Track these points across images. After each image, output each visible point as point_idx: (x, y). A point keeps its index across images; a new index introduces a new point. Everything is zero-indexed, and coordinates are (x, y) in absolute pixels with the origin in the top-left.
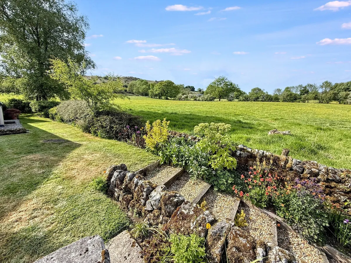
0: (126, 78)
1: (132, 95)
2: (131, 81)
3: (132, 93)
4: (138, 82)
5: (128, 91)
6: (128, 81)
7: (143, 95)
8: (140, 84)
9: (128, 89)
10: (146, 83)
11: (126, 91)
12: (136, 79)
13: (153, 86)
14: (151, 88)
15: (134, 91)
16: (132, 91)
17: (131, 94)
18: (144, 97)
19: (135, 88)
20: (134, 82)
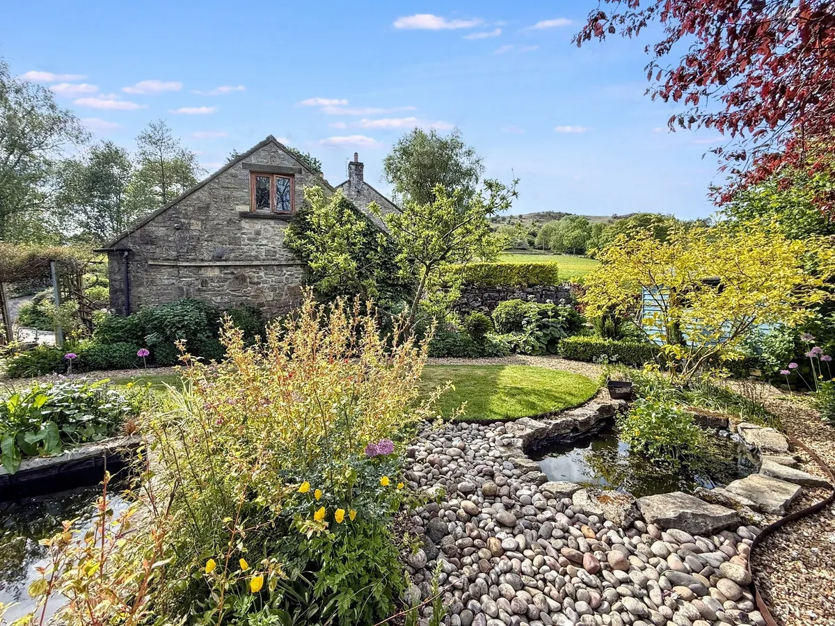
0: (538, 215)
1: (546, 252)
2: (548, 220)
3: (545, 249)
4: (563, 223)
5: (536, 243)
6: (541, 222)
7: (571, 253)
8: (568, 227)
9: (536, 240)
10: (583, 223)
11: (531, 243)
12: (559, 216)
13: (600, 229)
14: (592, 235)
15: (551, 244)
16: (547, 243)
17: (543, 251)
18: (573, 257)
19: (553, 238)
20: (552, 224)
